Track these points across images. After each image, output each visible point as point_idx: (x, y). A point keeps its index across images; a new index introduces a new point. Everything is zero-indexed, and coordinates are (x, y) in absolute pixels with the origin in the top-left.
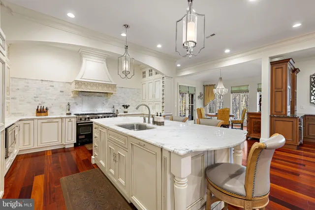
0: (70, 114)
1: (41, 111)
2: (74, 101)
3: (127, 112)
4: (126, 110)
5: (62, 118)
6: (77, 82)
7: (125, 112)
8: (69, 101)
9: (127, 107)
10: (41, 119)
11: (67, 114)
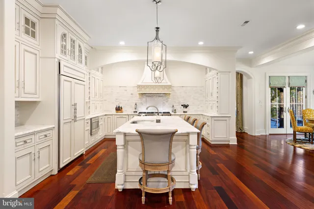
0: (136, 112)
1: (118, 109)
2: (140, 102)
3: (186, 112)
4: (185, 110)
5: (128, 115)
6: (139, 86)
7: (184, 112)
8: (137, 102)
9: (186, 106)
10: (118, 115)
11: (134, 112)
